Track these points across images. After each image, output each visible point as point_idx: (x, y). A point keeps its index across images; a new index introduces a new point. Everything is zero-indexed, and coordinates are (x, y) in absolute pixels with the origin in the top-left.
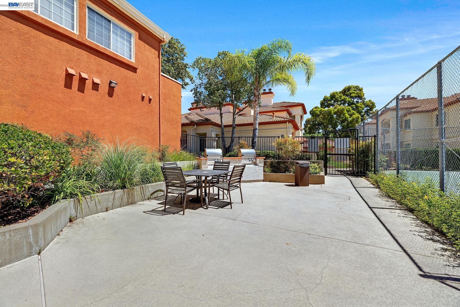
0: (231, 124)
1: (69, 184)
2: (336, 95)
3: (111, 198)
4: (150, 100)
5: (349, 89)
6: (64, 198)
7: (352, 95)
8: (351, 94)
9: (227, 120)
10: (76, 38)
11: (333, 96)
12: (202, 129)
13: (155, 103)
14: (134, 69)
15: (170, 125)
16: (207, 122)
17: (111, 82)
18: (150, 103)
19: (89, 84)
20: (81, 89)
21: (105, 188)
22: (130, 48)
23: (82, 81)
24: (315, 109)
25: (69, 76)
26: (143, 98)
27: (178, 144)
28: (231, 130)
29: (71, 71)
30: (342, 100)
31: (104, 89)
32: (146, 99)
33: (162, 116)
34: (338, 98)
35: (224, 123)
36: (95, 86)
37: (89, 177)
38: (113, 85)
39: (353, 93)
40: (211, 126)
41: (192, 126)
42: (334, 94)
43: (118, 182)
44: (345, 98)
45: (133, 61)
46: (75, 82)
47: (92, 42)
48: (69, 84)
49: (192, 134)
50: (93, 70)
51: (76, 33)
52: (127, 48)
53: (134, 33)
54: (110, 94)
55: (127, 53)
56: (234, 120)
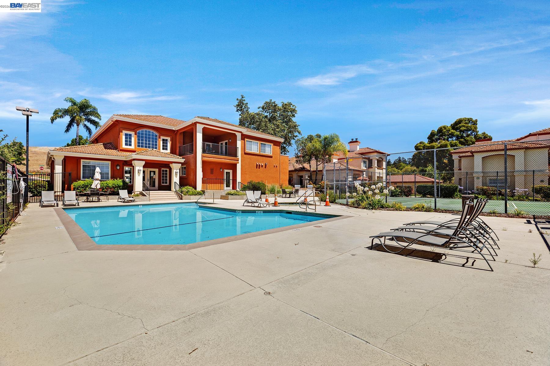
0: (315, 170)
1: (266, 192)
2: (443, 130)
3: (272, 195)
4: (277, 166)
5: (459, 122)
7: (461, 129)
8: (461, 127)
9: (313, 168)
10: (258, 154)
11: (440, 130)
12: (301, 174)
13: (278, 168)
14: (271, 157)
15: (284, 174)
16: (303, 169)
17: (266, 164)
19: (261, 166)
20: (259, 168)
21: (271, 193)
24: (420, 145)
25: (257, 165)
26: (274, 166)
27: (287, 182)
29: (258, 164)
30: (450, 134)
31: (264, 166)
32: (275, 166)
33: (281, 172)
34: (446, 132)
35: (312, 170)
36: (262, 166)
37: (269, 191)
39: (464, 126)
40: (305, 172)
41: (295, 172)
42: (441, 128)
43: (273, 192)
44: (452, 132)
45: (271, 154)
46: (258, 166)
47: (262, 153)
48: (257, 168)
49: (295, 176)
50: (261, 162)
51: (258, 152)
52: (270, 150)
53: (272, 144)
54: (265, 168)
55: (270, 152)
56: (317, 168)
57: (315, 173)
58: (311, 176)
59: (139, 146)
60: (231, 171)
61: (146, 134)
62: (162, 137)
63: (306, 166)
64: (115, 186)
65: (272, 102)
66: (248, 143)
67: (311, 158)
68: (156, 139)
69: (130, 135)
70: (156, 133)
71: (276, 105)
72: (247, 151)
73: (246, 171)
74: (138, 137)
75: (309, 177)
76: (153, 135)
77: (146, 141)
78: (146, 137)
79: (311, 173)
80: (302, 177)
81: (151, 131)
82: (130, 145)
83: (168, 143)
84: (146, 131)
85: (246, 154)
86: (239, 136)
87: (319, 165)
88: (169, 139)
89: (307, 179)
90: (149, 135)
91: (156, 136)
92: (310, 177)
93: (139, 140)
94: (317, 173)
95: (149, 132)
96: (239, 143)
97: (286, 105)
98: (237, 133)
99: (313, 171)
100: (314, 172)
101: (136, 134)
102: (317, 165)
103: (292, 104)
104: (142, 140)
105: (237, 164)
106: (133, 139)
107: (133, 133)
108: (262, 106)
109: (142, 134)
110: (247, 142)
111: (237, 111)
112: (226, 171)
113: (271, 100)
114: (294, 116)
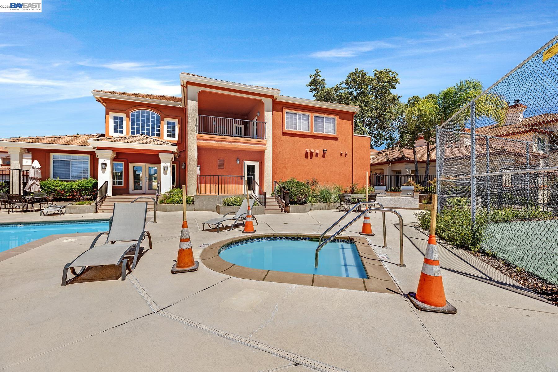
0: (425, 160)
1: (310, 199)
3: (322, 205)
4: (346, 155)
6: (309, 203)
9: (421, 156)
10: (310, 134)
12: (397, 167)
13: (349, 157)
14: (335, 139)
15: (361, 168)
16: (401, 159)
17: (324, 150)
18: (341, 156)
19: (314, 155)
20: (311, 158)
21: (320, 202)
22: (334, 127)
23: (312, 153)
25: (307, 153)
26: (341, 154)
28: (425, 166)
29: (308, 150)
31: (321, 155)
32: (344, 155)
33: (354, 164)
35: (418, 159)
36: (317, 155)
37: (315, 197)
38: (325, 152)
40: (405, 163)
41: (387, 165)
43: (324, 200)
45: (335, 134)
46: (309, 155)
47: (316, 133)
48: (306, 157)
49: (387, 171)
50: (316, 146)
51: (309, 131)
52: (332, 128)
53: (336, 117)
54: (324, 157)
55: (332, 131)
56: (428, 156)
57: (425, 165)
58: (416, 170)
59: (133, 133)
60: (257, 164)
61: (143, 116)
62: (166, 120)
63: (408, 153)
64: (80, 188)
65: (358, 71)
66: (290, 116)
67: (415, 138)
68: (158, 122)
69: (121, 119)
70: (157, 114)
71: (365, 74)
72: (287, 129)
73: (286, 164)
74: (133, 120)
75: (412, 172)
76: (153, 117)
77: (143, 125)
78: (143, 121)
79: (416, 166)
80: (399, 172)
81: (151, 111)
82: (121, 132)
83: (176, 127)
84: (143, 112)
85: (284, 134)
86: (268, 102)
87: (432, 149)
88: (176, 121)
89: (409, 176)
90: (148, 117)
91: (158, 118)
92: (415, 172)
93: (133, 124)
94: (428, 164)
95: (148, 113)
96: (268, 116)
97: (381, 72)
98: (263, 99)
99: (422, 162)
100: (422, 164)
101: (127, 116)
102: (428, 149)
103: (390, 71)
104: (138, 125)
105: (265, 151)
106: (125, 123)
107: (124, 115)
108: (345, 81)
109: (138, 116)
110: (288, 114)
111: (310, 92)
112: (247, 163)
113: (357, 69)
114: (394, 87)
